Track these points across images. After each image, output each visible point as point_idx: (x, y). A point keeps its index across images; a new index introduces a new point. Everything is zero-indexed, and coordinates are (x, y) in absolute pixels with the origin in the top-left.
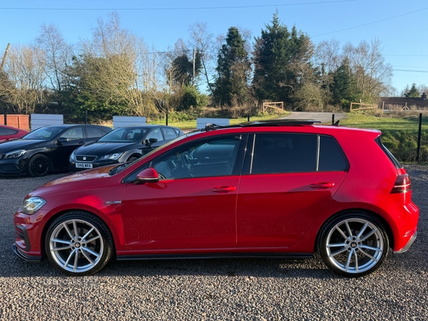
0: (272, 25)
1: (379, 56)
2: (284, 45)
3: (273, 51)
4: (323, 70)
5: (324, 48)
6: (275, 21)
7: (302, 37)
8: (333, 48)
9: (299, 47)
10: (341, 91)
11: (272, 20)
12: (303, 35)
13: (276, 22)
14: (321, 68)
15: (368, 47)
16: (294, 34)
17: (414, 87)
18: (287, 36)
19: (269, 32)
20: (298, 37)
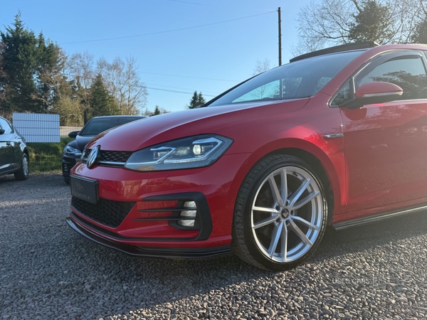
0: (14, 28)
1: (134, 74)
2: (32, 52)
3: (20, 57)
4: (78, 83)
5: (78, 61)
6: (18, 24)
7: (51, 45)
8: (86, 62)
9: (50, 56)
10: (100, 108)
11: (15, 22)
12: (52, 44)
13: (20, 25)
14: (76, 81)
15: (123, 64)
16: (41, 41)
17: (157, 109)
18: (35, 43)
19: (10, 35)
20: (47, 45)
